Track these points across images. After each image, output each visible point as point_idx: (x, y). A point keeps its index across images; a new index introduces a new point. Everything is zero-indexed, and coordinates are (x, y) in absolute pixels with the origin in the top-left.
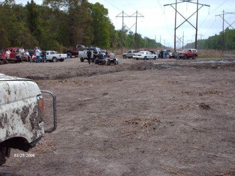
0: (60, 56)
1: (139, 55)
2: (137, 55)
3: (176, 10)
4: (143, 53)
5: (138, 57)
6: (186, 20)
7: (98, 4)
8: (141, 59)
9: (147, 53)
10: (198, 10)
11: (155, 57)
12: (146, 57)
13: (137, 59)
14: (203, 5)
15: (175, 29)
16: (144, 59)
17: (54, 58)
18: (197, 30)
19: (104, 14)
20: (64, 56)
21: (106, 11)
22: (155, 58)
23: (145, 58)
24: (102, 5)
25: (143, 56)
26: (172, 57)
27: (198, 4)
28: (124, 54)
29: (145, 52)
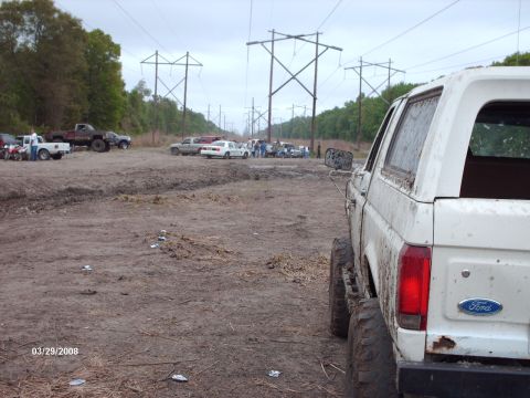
0: (56, 147)
1: (214, 149)
2: (209, 149)
3: (272, 54)
4: (223, 145)
5: (212, 152)
6: (294, 77)
7: (99, 33)
8: (219, 157)
9: (230, 146)
10: (317, 56)
11: (247, 153)
12: (228, 153)
13: (209, 156)
14: (328, 47)
15: (271, 94)
16: (224, 158)
17: (43, 150)
18: (315, 99)
19: (110, 55)
20: (64, 147)
21: (116, 50)
22: (245, 156)
23: (227, 156)
24: (108, 36)
25: (222, 151)
26: (271, 154)
27: (317, 44)
28: (174, 145)
29: (227, 143)
